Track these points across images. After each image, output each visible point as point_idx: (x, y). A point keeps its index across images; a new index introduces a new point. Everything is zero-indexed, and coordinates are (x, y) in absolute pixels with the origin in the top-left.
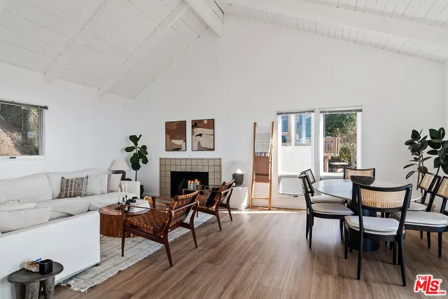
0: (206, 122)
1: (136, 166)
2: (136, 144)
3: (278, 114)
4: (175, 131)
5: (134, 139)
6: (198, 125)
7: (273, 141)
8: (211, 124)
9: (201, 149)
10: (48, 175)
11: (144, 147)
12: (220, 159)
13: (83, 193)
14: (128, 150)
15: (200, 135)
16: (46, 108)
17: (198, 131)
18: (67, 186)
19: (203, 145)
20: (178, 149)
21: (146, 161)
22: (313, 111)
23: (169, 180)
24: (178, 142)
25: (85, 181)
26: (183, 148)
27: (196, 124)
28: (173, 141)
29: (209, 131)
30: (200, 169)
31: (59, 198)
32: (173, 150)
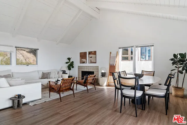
0: (93, 52)
1: (70, 69)
2: (70, 61)
3: (119, 48)
4: (83, 56)
5: (69, 59)
6: (91, 53)
7: (117, 59)
8: (95, 53)
9: (91, 62)
10: (38, 71)
11: (73, 62)
12: (98, 66)
13: (48, 77)
14: (67, 63)
15: (91, 57)
16: (38, 49)
17: (91, 56)
18: (44, 75)
19: (92, 61)
20: (84, 63)
21: (73, 67)
22: (133, 47)
23: (81, 74)
24: (84, 60)
25: (49, 74)
26: (86, 62)
27: (90, 53)
28: (82, 60)
29: (94, 56)
30: (91, 70)
31: (41, 79)
32: (82, 63)
